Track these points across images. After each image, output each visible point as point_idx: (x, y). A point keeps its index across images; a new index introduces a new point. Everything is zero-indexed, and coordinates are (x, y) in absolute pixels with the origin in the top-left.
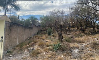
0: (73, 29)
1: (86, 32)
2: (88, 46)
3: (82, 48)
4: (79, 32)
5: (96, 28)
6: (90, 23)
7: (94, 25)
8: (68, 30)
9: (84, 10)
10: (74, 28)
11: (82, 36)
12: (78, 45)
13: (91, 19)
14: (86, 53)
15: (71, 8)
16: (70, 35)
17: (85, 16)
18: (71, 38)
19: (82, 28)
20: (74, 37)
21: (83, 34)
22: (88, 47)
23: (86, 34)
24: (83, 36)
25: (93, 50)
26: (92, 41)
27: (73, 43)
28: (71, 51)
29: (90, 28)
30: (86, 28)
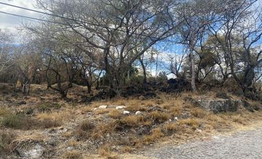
0: (35, 86)
1: (71, 97)
2: (69, 133)
3: (53, 140)
4: (52, 97)
5: (94, 87)
6: (82, 75)
7: (89, 81)
8: (20, 91)
9: (65, 41)
10: (39, 86)
11: (58, 107)
12: (41, 133)
13: (83, 64)
14: (62, 153)
15: (32, 29)
16: (23, 106)
17: (70, 56)
18: (28, 113)
19: (59, 86)
20: (36, 111)
21: (61, 102)
22: (68, 137)
23: (69, 100)
24: (62, 108)
25: (79, 143)
26: (81, 119)
27: (28, 129)
28: (18, 154)
29: (81, 87)
30: (70, 86)
